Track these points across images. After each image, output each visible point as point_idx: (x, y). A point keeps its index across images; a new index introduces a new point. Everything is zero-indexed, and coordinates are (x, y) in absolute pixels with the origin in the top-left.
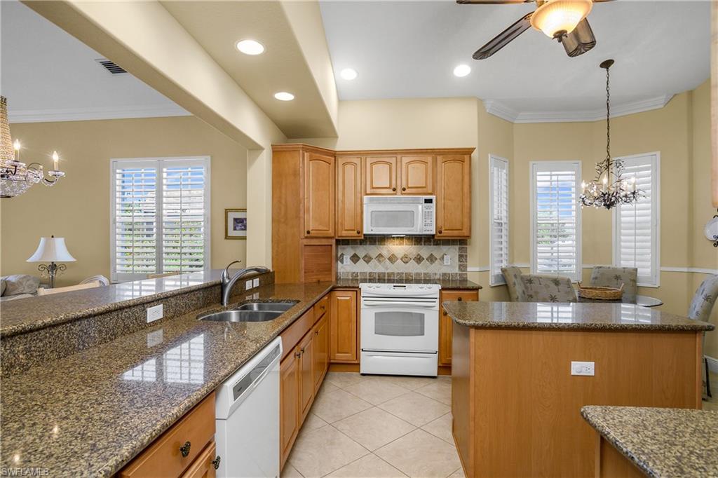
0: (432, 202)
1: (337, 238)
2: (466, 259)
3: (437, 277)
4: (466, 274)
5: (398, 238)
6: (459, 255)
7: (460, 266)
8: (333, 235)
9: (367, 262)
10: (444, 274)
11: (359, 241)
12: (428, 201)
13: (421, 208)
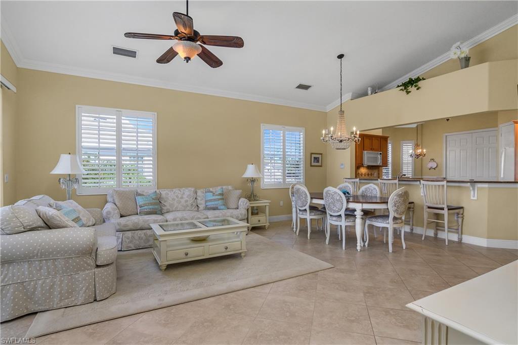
12: (381, 154)
13: (379, 156)
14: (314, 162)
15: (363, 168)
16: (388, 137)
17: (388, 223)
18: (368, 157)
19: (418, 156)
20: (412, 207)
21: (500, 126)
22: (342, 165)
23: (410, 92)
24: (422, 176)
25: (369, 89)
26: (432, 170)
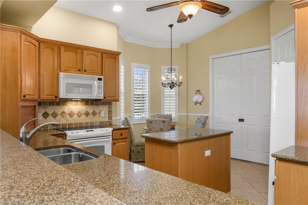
0: (101, 80)
1: (39, 101)
2: (112, 113)
3: (97, 124)
4: (112, 121)
5: (74, 101)
6: (108, 111)
7: (109, 117)
8: (37, 98)
9: (55, 117)
10: (101, 122)
11: (48, 103)
13: (96, 83)
15: (72, 103)
16: (121, 53)
24: (187, 113)
26: (198, 105)
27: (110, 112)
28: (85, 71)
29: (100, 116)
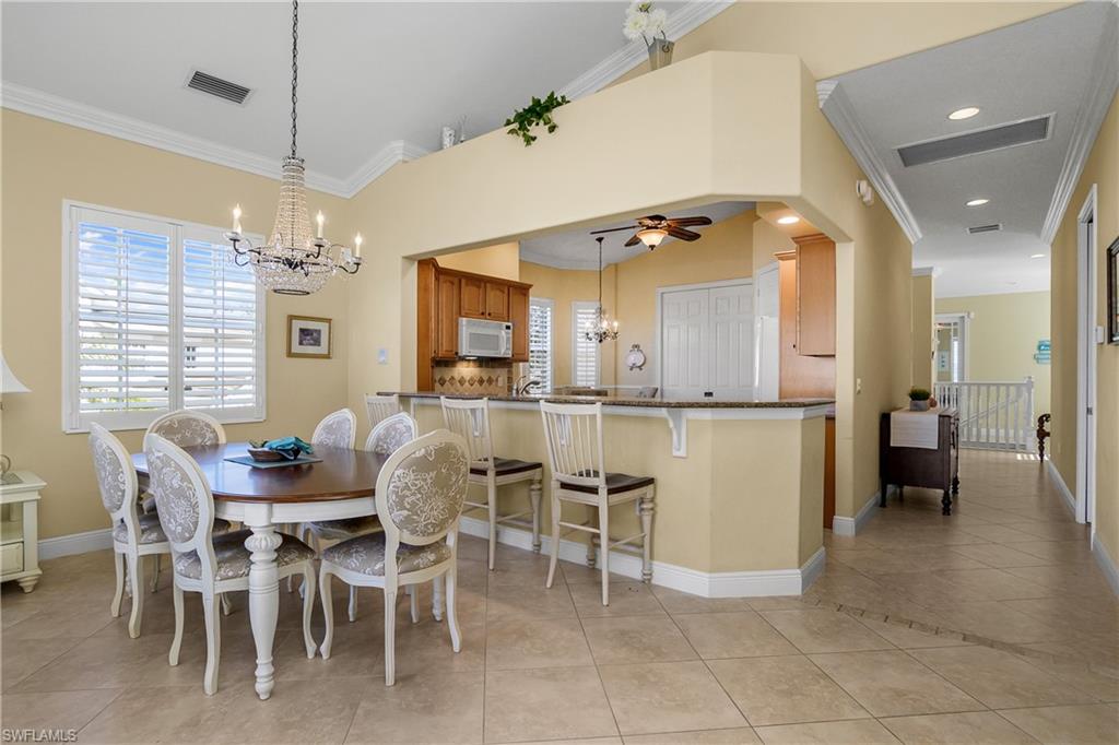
0: (510, 329)
5: (469, 360)
6: (508, 377)
12: (508, 327)
13: (503, 333)
14: (301, 343)
15: (465, 364)
16: (531, 286)
17: (382, 573)
18: (471, 334)
19: (602, 337)
20: (537, 477)
21: (757, 272)
22: (382, 352)
23: (534, 139)
24: (616, 384)
25: (447, 132)
26: (636, 370)
27: (510, 379)
28: (489, 314)
29: (497, 385)
